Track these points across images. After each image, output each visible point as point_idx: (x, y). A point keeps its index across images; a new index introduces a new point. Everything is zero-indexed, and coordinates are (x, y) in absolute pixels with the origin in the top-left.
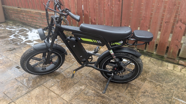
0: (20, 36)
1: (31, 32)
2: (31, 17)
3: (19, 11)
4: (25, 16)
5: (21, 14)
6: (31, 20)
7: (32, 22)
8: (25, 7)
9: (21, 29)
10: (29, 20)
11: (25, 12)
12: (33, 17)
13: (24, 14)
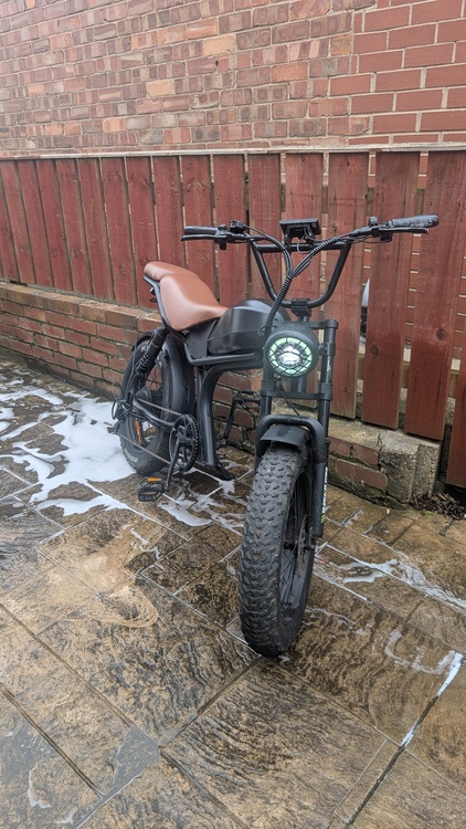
0: (21, 445)
1: (75, 423)
2: (81, 336)
3: (19, 299)
4: (44, 329)
5: (28, 314)
6: (76, 352)
7: (78, 360)
8: (50, 284)
9: (22, 400)
10: (64, 348)
11: (48, 305)
12: (89, 335)
13: (43, 318)
